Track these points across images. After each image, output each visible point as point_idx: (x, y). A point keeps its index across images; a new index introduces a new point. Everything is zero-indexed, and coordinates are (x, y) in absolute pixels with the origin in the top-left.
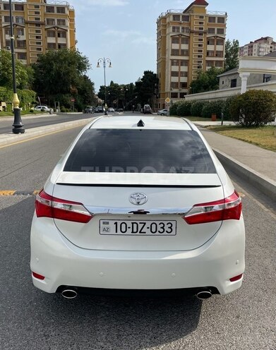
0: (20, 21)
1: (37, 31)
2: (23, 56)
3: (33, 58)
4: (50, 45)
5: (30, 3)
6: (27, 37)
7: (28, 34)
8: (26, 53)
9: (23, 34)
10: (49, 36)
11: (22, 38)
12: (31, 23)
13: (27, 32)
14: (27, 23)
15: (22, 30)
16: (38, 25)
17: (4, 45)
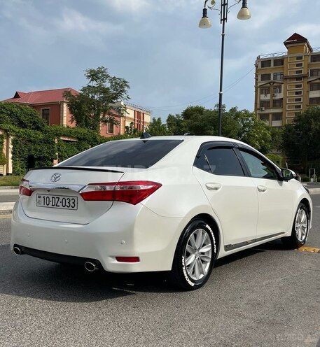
0: (278, 77)
1: (297, 86)
2: (278, 117)
3: (289, 117)
4: (312, 100)
5: (291, 55)
6: (285, 94)
7: (286, 90)
8: (282, 113)
9: (280, 92)
10: (312, 89)
11: (279, 96)
12: (291, 78)
13: (285, 87)
14: (286, 78)
15: (280, 87)
16: (299, 79)
17: (258, 107)
